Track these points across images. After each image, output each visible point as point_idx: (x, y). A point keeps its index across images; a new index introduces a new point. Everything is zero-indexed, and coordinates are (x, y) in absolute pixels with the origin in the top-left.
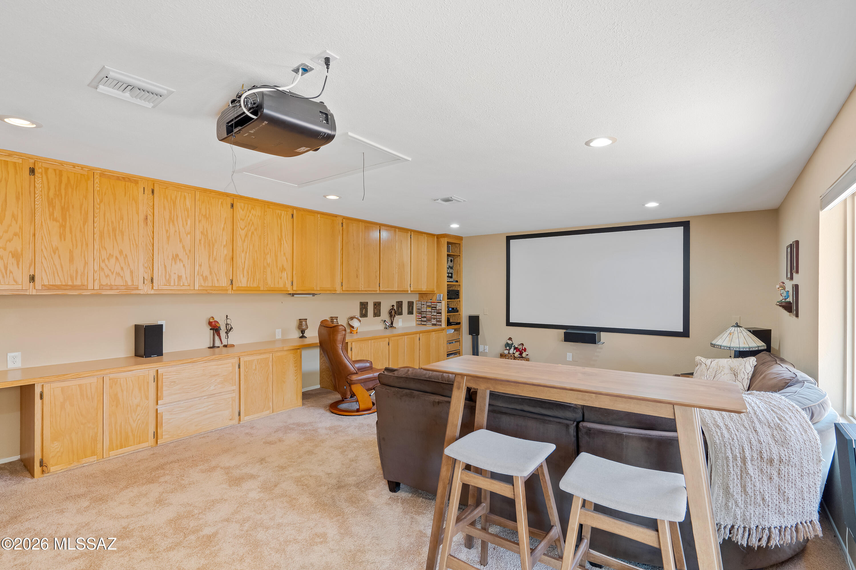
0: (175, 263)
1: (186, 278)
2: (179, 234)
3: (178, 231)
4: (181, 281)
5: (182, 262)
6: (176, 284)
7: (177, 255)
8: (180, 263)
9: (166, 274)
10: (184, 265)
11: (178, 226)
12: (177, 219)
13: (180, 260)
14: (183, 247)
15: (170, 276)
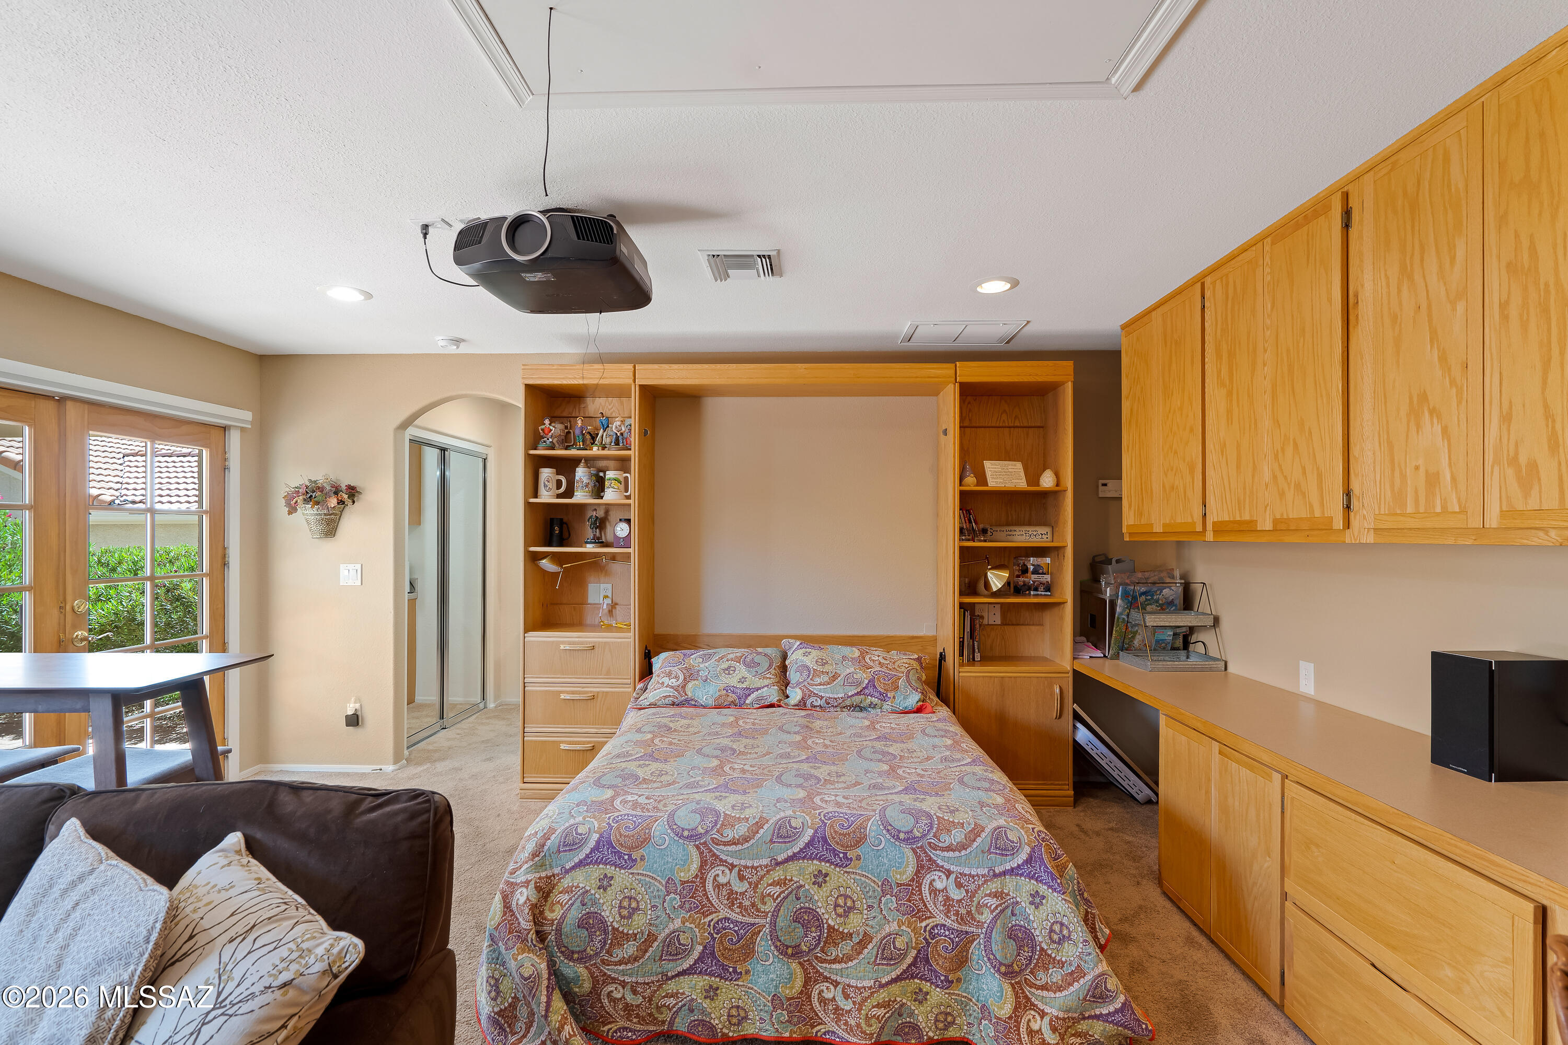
0: (1418, 427)
1: (1454, 479)
2: (1430, 316)
3: (1424, 306)
4: (1438, 497)
5: (1439, 418)
6: (1422, 510)
7: (1423, 397)
8: (1432, 424)
9: (1393, 470)
10: (1445, 431)
11: (1426, 286)
12: (1422, 260)
13: (1433, 412)
14: (1443, 359)
15: (1403, 476)
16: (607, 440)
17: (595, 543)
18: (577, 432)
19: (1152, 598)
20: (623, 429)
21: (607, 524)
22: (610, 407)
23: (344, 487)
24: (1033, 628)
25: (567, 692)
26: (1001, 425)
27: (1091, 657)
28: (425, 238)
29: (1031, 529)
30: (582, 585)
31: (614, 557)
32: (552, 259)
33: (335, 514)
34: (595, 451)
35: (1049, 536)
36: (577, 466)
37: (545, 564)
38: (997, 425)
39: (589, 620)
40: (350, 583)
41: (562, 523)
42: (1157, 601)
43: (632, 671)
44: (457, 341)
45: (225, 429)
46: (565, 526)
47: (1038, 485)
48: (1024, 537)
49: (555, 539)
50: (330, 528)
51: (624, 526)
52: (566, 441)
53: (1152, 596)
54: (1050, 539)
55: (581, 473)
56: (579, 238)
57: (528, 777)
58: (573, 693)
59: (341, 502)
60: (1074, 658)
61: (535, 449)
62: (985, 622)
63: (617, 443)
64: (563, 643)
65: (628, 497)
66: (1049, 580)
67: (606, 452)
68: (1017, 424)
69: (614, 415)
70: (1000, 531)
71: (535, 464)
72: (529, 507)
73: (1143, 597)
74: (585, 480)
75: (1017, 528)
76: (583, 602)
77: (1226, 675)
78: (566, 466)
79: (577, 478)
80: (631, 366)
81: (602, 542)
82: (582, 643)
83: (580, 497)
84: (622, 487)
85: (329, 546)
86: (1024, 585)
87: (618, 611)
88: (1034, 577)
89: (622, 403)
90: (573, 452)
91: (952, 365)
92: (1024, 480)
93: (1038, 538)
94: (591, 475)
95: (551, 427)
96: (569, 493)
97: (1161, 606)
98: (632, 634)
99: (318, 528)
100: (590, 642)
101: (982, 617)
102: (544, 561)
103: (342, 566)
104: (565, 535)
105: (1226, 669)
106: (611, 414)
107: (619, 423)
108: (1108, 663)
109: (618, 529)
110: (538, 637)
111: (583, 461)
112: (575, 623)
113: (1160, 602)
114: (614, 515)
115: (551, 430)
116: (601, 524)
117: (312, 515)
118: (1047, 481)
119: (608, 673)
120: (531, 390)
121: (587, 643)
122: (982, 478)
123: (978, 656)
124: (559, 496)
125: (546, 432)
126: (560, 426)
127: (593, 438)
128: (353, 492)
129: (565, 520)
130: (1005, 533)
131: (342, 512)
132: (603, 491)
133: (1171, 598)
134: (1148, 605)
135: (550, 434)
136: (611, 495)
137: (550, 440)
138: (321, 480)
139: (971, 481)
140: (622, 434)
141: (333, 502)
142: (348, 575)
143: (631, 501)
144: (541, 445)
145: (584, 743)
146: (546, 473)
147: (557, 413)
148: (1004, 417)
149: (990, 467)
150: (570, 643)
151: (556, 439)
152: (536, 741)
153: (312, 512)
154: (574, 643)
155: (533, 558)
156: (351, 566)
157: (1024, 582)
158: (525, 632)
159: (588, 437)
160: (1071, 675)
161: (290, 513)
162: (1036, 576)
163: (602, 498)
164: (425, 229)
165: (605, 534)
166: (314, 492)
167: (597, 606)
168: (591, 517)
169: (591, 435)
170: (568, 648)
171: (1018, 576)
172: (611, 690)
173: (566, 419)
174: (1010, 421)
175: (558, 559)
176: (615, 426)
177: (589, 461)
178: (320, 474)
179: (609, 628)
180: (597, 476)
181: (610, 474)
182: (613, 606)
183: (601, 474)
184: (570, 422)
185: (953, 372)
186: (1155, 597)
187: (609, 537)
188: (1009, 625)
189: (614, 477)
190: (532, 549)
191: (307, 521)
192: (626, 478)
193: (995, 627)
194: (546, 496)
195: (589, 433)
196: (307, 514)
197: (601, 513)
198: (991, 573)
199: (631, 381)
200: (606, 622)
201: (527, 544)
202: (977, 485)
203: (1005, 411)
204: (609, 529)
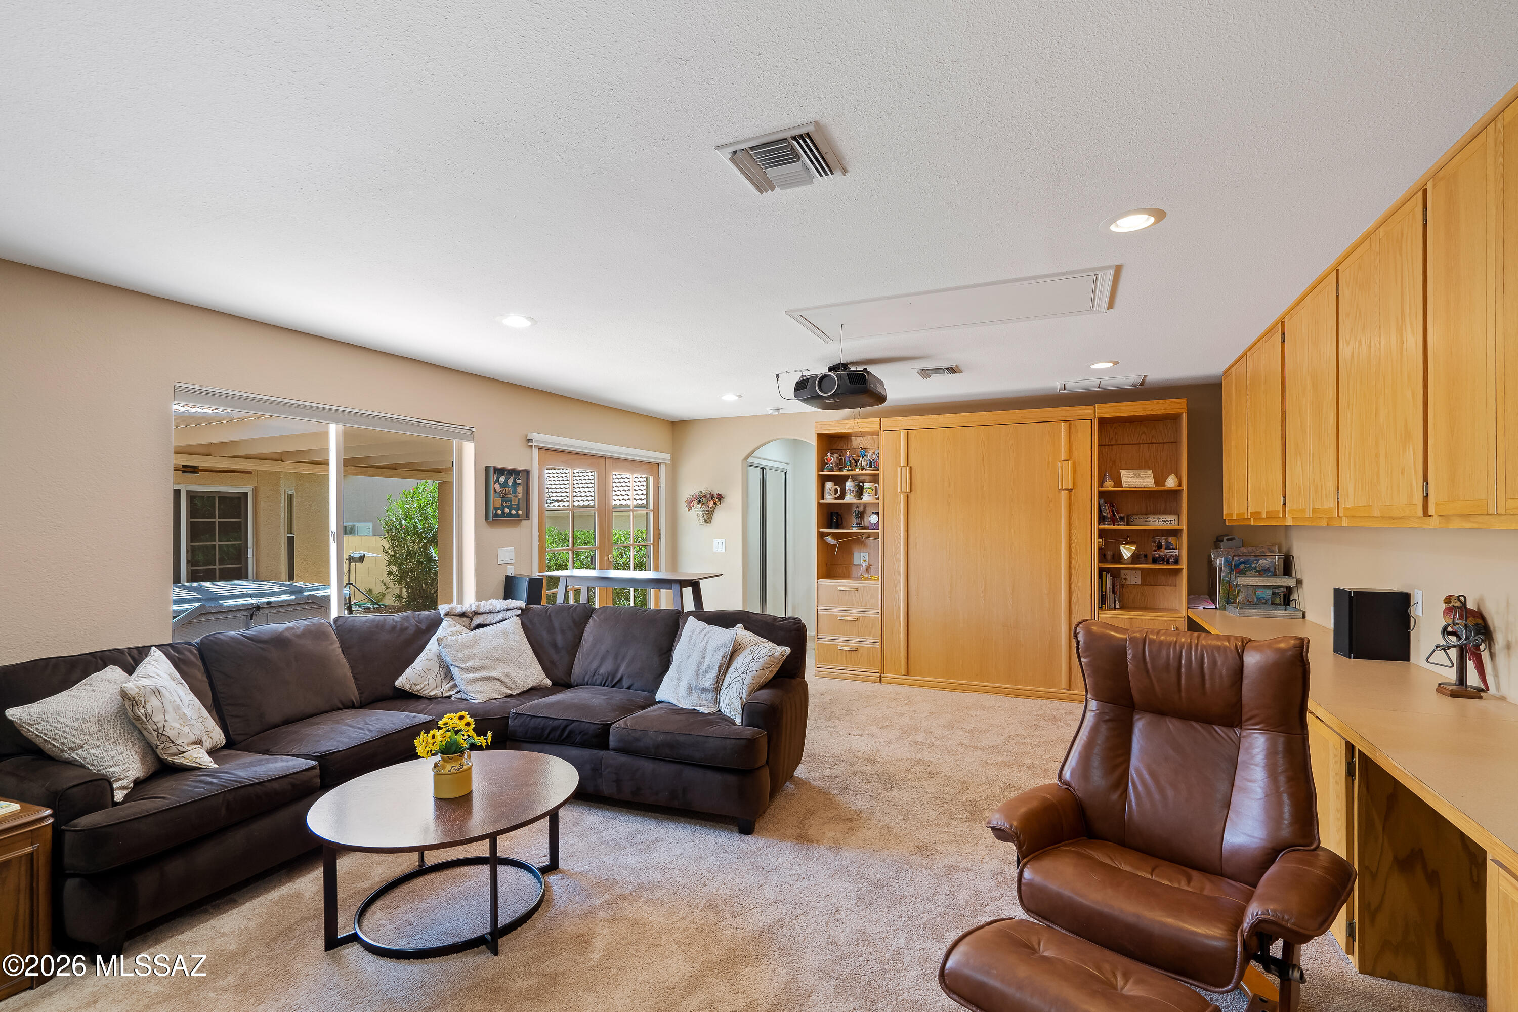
16: (864, 464)
17: (858, 527)
18: (847, 459)
19: (1251, 566)
20: (874, 457)
21: (865, 515)
22: (866, 442)
23: (716, 495)
24: (1167, 588)
25: (842, 616)
26: (1141, 442)
27: (1204, 608)
28: (778, 380)
29: (1162, 517)
30: (850, 554)
31: (869, 536)
32: (838, 394)
33: (711, 511)
34: (858, 471)
35: (1176, 521)
36: (847, 481)
37: (829, 539)
38: (1138, 442)
39: (854, 574)
40: (719, 550)
41: (838, 515)
42: (1255, 568)
43: (880, 605)
44: (778, 410)
45: (659, 464)
46: (839, 516)
47: (1165, 486)
48: (1157, 523)
49: (834, 524)
50: (709, 518)
51: (875, 516)
52: (840, 465)
53: (1250, 564)
54: (1177, 523)
55: (849, 485)
56: (850, 384)
57: (819, 664)
58: (845, 616)
59: (715, 504)
60: (1188, 608)
61: (823, 471)
62: (1129, 582)
63: (871, 466)
64: (840, 586)
65: (877, 499)
66: (1177, 553)
67: (864, 472)
68: (1154, 441)
69: (868, 447)
70: (1139, 518)
71: (823, 480)
72: (819, 505)
73: (1243, 565)
74: (852, 489)
75: (1152, 516)
76: (850, 564)
77: (1304, 622)
78: (840, 481)
79: (847, 488)
80: (878, 420)
81: (862, 527)
82: (850, 586)
83: (849, 499)
84: (874, 492)
85: (709, 529)
86: (1160, 557)
87: (872, 569)
88: (1166, 551)
89: (874, 439)
90: (844, 472)
91: (1092, 407)
92: (1153, 483)
93: (1168, 523)
94: (855, 485)
95: (832, 458)
96: (842, 497)
97: (1258, 572)
98: (880, 582)
99: (702, 519)
100: (855, 587)
101: (1126, 579)
102: (828, 538)
103: (715, 541)
104: (840, 523)
105: (1304, 616)
106: (867, 446)
107: (871, 454)
108: (1218, 612)
109: (872, 518)
110: (824, 582)
111: (850, 477)
112: (846, 575)
113: (1258, 569)
114: (869, 510)
115: (831, 459)
116: (861, 515)
117: (700, 511)
118: (1171, 482)
119: (866, 605)
120: (820, 437)
121: (853, 586)
122: (1118, 482)
123: (1118, 605)
124: (836, 499)
125: (829, 460)
126: (836, 456)
127: (856, 462)
128: (720, 497)
129: (840, 513)
130: (1143, 520)
131: (714, 509)
132: (862, 495)
133: (1267, 566)
134: (1248, 571)
135: (831, 462)
136: (867, 498)
137: (831, 465)
138: (704, 492)
139: (1109, 485)
140: (873, 460)
141: (711, 504)
142: (718, 546)
143: (879, 502)
144: (826, 469)
145: (852, 646)
146: (829, 485)
147: (835, 447)
148: (1143, 436)
149: (1124, 473)
150: (843, 586)
151: (834, 464)
152: (823, 644)
153: (700, 510)
154: (846, 587)
155: (821, 536)
156: (719, 541)
157: (1159, 554)
158: (817, 580)
159: (853, 461)
160: (1185, 619)
161: (689, 510)
162: (1168, 550)
163: (861, 499)
164: (778, 375)
165: (864, 521)
166: (701, 498)
167: (859, 566)
168: (855, 511)
169: (855, 460)
170: (842, 589)
171: (1155, 551)
172: (869, 615)
173: (840, 452)
174: (1148, 439)
175: (836, 536)
176: (869, 456)
177: (854, 477)
178: (703, 488)
179: (867, 579)
180: (859, 485)
181: (866, 485)
182: (869, 567)
183: (861, 484)
184: (842, 452)
185: (1093, 411)
186: (1253, 566)
187: (867, 524)
188: (1148, 585)
189: (869, 487)
190: (821, 530)
191: (697, 514)
192: (876, 487)
193: (1136, 587)
194: (829, 499)
195: (853, 459)
196: (698, 509)
197: (861, 509)
198: (1123, 547)
199: (879, 429)
200: (864, 576)
201: (818, 527)
202: (1115, 487)
203: (1144, 432)
204: (866, 518)
